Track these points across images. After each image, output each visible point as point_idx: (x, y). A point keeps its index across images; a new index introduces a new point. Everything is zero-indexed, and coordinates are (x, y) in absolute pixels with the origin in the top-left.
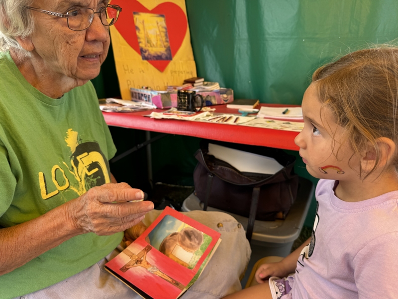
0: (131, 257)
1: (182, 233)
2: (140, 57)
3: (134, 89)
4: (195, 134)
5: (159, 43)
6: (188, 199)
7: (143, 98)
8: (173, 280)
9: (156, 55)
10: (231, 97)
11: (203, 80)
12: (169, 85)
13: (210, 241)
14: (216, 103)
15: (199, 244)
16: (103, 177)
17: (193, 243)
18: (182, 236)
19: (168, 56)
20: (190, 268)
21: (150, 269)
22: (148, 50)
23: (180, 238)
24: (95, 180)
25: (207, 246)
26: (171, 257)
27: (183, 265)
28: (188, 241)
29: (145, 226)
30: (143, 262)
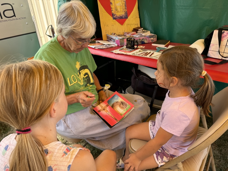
0: (102, 107)
1: (120, 102)
2: (112, 18)
3: (108, 35)
4: (131, 61)
5: (122, 10)
6: (128, 88)
7: (112, 40)
8: (115, 118)
9: (120, 17)
10: (155, 39)
11: (142, 29)
12: (125, 32)
13: (130, 107)
14: (147, 42)
15: (126, 107)
16: (89, 78)
17: (124, 107)
18: (120, 103)
19: (126, 16)
20: (121, 115)
21: (108, 113)
22: (116, 14)
23: (119, 104)
24: (86, 79)
25: (129, 109)
26: (115, 109)
27: (119, 113)
28: (122, 106)
29: (107, 97)
30: (105, 110)
